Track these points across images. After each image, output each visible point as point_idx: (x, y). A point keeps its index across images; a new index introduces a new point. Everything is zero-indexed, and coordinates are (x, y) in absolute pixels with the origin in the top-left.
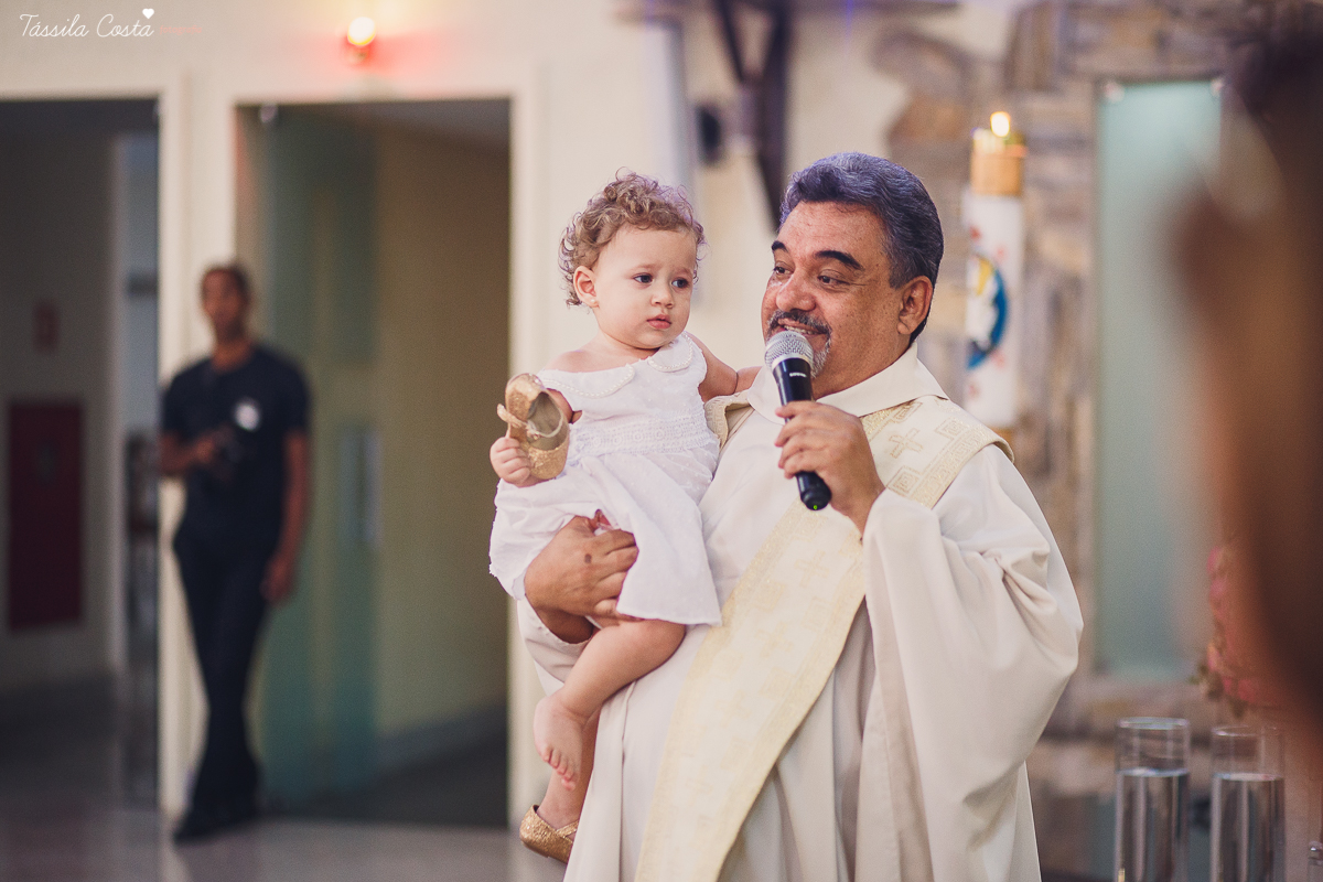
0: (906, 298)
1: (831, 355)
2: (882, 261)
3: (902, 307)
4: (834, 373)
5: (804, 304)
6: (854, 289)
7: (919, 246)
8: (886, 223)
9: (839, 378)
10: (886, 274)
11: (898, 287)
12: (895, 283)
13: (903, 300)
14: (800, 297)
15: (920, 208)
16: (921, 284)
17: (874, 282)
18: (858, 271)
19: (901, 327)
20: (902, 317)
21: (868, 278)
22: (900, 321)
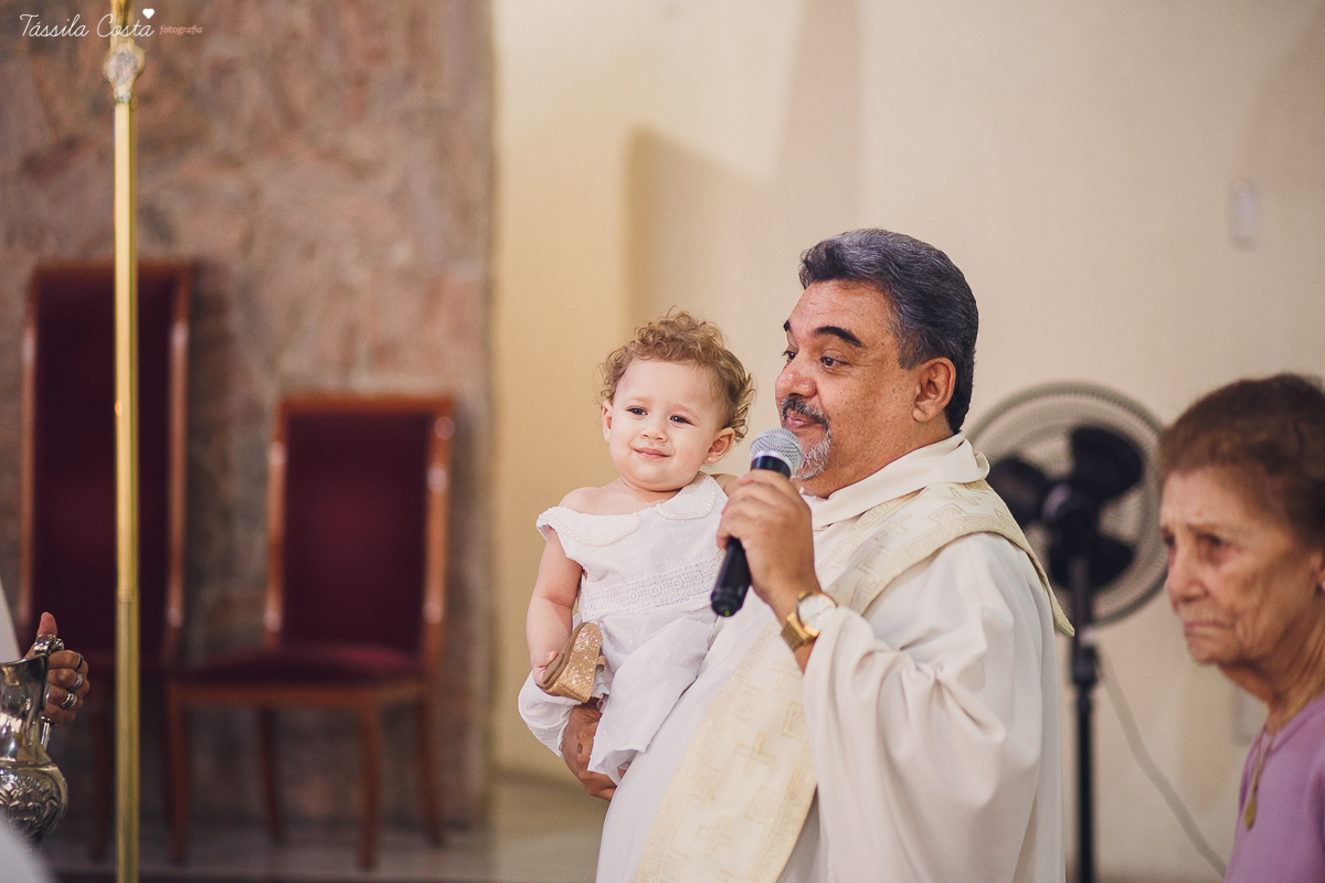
0: (925, 381)
1: (835, 445)
2: (889, 340)
3: (918, 391)
4: (841, 466)
5: (804, 389)
6: (857, 371)
7: (933, 324)
8: (894, 301)
9: (849, 471)
10: (894, 354)
11: (910, 368)
12: (906, 362)
13: (921, 384)
14: (798, 381)
15: (936, 285)
16: (942, 367)
17: (881, 361)
18: (860, 349)
19: (917, 413)
20: (918, 403)
21: (873, 356)
22: (917, 407)
